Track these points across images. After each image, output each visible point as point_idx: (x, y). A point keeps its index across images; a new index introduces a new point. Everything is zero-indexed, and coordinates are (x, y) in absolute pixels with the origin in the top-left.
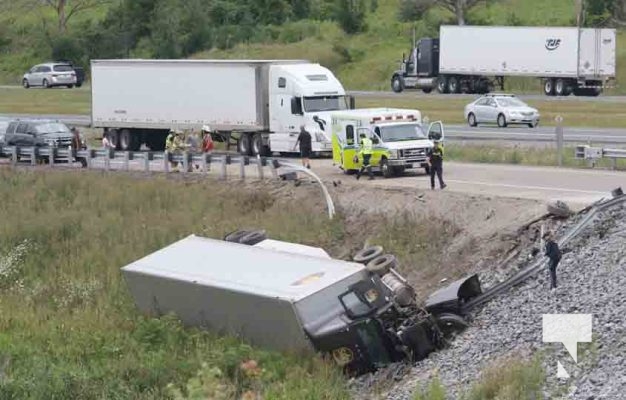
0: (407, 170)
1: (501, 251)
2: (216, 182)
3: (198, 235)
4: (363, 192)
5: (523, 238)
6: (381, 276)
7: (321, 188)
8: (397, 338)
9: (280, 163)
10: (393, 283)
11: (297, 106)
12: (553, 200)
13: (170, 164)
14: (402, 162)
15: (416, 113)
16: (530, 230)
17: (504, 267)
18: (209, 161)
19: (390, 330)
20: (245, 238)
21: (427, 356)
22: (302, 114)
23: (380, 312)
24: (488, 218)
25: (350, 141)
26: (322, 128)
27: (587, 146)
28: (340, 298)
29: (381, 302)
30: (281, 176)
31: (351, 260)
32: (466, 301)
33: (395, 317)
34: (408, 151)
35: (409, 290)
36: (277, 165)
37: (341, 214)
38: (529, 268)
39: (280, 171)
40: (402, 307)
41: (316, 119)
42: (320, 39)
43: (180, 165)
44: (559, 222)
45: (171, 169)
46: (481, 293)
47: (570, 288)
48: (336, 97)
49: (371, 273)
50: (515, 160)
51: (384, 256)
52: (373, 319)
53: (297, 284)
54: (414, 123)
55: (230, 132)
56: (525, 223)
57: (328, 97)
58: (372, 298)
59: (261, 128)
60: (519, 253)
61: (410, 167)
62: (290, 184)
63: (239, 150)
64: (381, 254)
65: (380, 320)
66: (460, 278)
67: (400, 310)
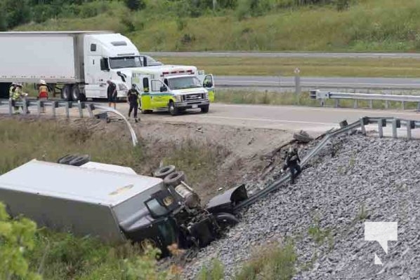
0: (187, 110)
1: (260, 167)
2: (48, 120)
3: (38, 159)
4: (157, 126)
5: (276, 157)
6: (175, 187)
7: (126, 124)
8: (187, 231)
9: (95, 106)
10: (183, 191)
11: (105, 64)
12: (297, 130)
13: (13, 108)
14: (185, 104)
15: (193, 68)
16: (282, 151)
17: (263, 179)
18: (42, 105)
19: (183, 225)
20: (73, 161)
21: (209, 244)
22: (109, 70)
23: (174, 213)
24: (250, 143)
25: (146, 89)
26: (124, 80)
27: (318, 91)
28: (146, 203)
29: (175, 205)
30: (96, 116)
31: (152, 176)
32: (236, 204)
33: (185, 217)
34: (188, 96)
35: (195, 197)
36: (93, 108)
37: (141, 142)
38: (282, 179)
39: (96, 112)
40: (191, 208)
41: (119, 73)
42: (111, 14)
43: (20, 109)
44: (302, 146)
45: (14, 112)
46: (247, 198)
47: (312, 193)
48: (133, 58)
49: (167, 185)
50: (265, 101)
51: (176, 172)
52: (169, 217)
53: (113, 193)
54: (193, 75)
55: (56, 84)
56: (277, 147)
57: (127, 58)
58: (168, 203)
59: (78, 81)
60: (273, 169)
61: (191, 107)
62: (103, 122)
63: (62, 97)
64: (174, 171)
65: (175, 219)
66: (231, 187)
67: (190, 211)
